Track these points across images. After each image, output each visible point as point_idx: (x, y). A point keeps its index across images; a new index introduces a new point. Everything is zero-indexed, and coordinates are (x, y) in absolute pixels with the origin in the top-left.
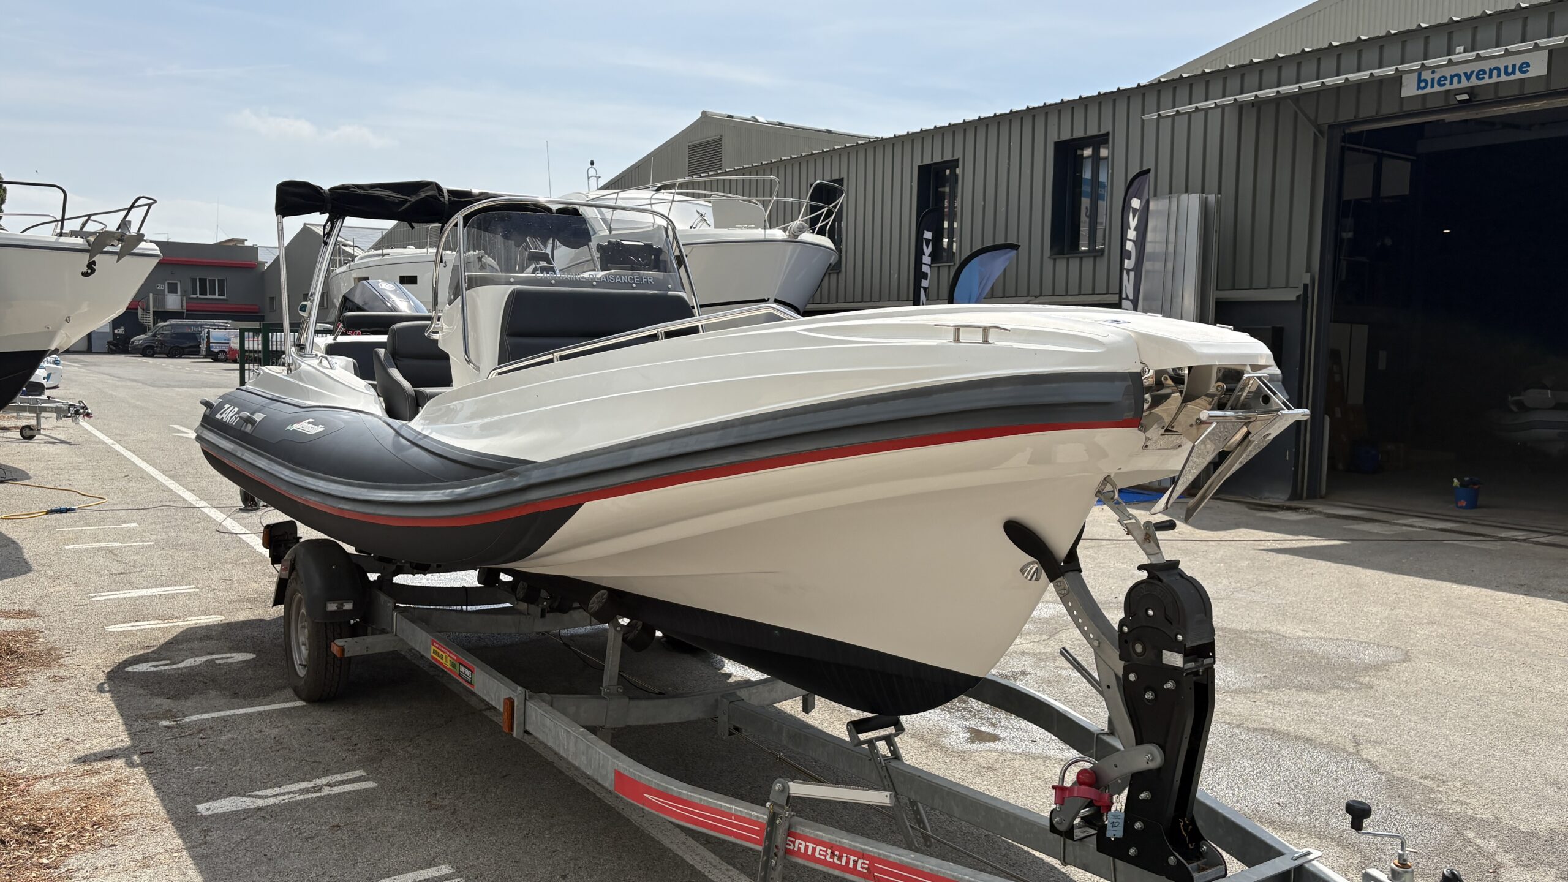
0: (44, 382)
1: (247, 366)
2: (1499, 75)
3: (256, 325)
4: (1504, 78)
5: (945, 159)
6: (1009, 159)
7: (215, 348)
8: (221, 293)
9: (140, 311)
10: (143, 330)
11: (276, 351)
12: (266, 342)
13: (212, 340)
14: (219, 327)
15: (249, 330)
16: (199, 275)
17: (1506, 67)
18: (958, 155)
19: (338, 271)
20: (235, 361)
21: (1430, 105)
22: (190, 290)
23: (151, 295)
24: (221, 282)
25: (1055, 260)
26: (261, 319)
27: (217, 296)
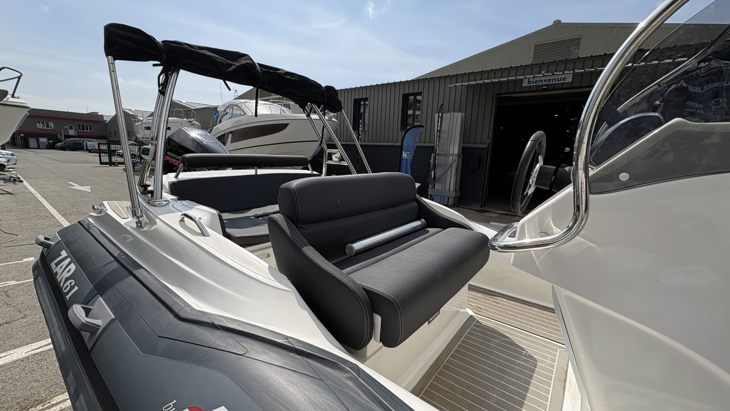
0: (5, 164)
1: (102, 154)
2: (555, 81)
3: (105, 141)
4: (557, 82)
5: (363, 97)
6: (386, 98)
7: (89, 148)
8: (91, 130)
9: (58, 135)
10: (61, 141)
11: (114, 150)
12: (109, 147)
13: (88, 146)
14: (90, 141)
15: (102, 144)
16: (81, 124)
17: (558, 79)
18: (368, 96)
19: (137, 124)
20: (97, 153)
21: (532, 89)
22: (78, 128)
23: (62, 130)
24: (90, 126)
25: (402, 131)
26: (107, 139)
27: (89, 131)
